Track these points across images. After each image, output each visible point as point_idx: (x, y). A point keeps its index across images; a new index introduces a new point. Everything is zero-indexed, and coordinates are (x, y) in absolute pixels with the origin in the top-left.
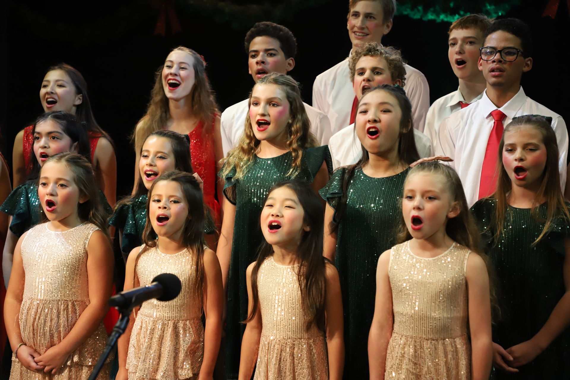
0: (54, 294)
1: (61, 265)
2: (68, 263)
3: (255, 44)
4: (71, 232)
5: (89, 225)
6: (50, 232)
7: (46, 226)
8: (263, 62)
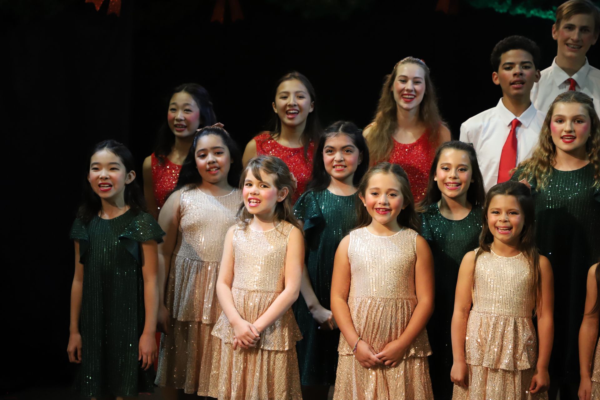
4: (397, 236)
5: (409, 230)
6: (375, 236)
7: (367, 231)
8: (521, 74)
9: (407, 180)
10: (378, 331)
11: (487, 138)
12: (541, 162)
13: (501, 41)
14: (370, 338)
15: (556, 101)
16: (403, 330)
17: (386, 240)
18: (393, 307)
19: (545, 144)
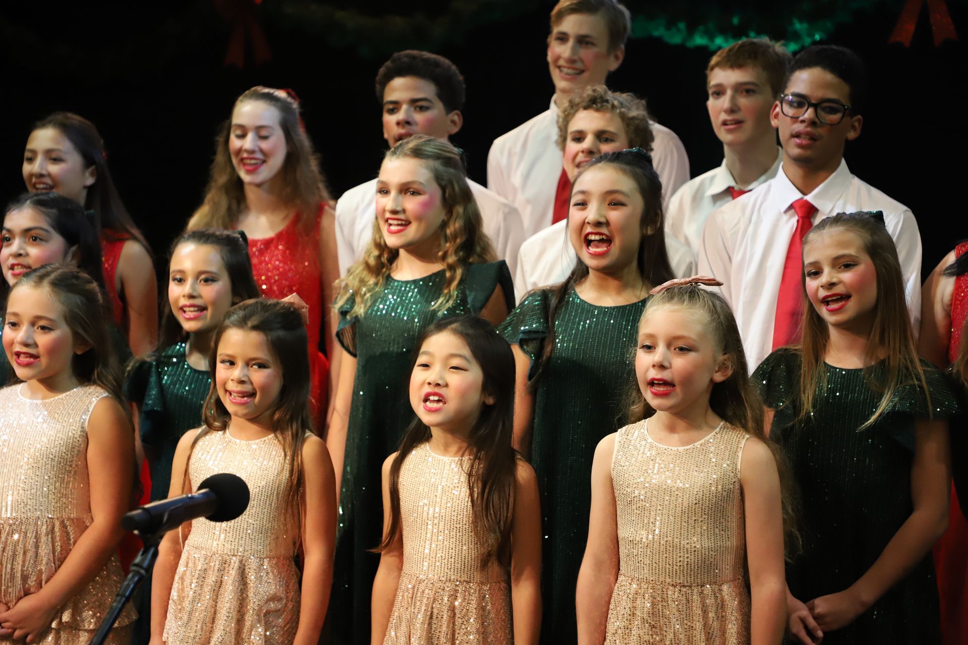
0: (29, 507)
1: (42, 457)
2: (54, 453)
3: (394, 90)
5: (92, 389)
6: (23, 400)
7: (19, 390)
8: (408, 122)
17: (37, 407)
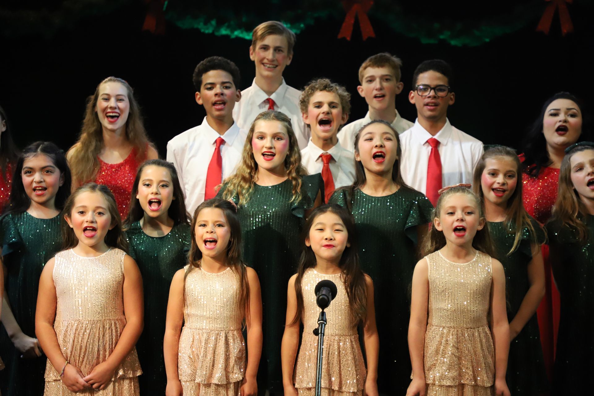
3: (210, 77)
4: (104, 257)
5: (117, 250)
6: (81, 258)
7: (73, 253)
8: (222, 94)
9: (114, 200)
10: (85, 354)
11: (193, 156)
12: (244, 179)
13: (202, 62)
14: (77, 361)
15: (257, 119)
16: (111, 351)
17: (93, 261)
18: (101, 329)
19: (247, 162)
